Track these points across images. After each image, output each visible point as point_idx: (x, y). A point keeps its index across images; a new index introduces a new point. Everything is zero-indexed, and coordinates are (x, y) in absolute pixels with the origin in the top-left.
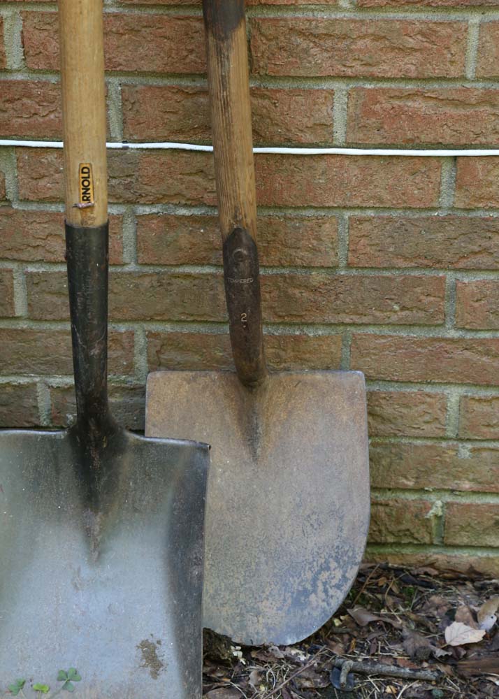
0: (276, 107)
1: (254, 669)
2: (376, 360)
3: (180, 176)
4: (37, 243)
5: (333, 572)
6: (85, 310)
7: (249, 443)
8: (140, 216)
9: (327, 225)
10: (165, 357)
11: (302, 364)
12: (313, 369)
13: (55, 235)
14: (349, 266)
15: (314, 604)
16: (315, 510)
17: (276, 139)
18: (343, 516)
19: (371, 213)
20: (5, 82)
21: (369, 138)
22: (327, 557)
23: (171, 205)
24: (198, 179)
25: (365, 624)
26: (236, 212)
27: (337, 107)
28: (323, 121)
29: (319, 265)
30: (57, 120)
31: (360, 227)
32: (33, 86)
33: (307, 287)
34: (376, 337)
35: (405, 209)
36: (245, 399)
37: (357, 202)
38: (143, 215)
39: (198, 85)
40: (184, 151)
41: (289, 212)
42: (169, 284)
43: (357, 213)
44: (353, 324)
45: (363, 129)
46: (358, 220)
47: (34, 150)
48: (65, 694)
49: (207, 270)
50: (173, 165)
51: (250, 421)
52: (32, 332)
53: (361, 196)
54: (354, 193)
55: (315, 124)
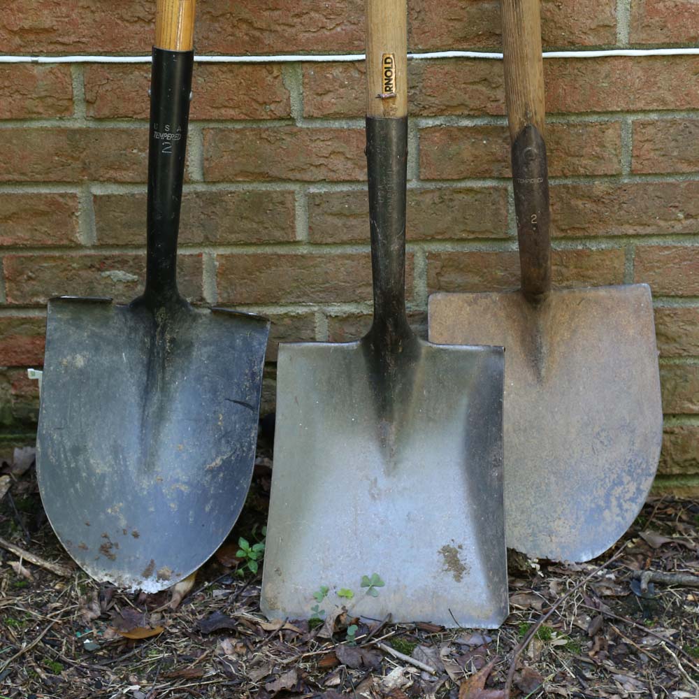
0: (560, 9)
1: (553, 582)
2: (660, 274)
3: (463, 86)
4: (321, 162)
5: (627, 486)
6: (385, 204)
7: (533, 364)
8: (422, 129)
9: (610, 131)
10: (446, 280)
11: (584, 282)
12: (595, 286)
13: (339, 152)
14: (633, 173)
15: (609, 520)
16: (604, 427)
17: (560, 42)
18: (635, 429)
19: (654, 116)
21: (652, 38)
22: (619, 472)
23: (453, 117)
24: (482, 88)
25: (658, 545)
26: (526, 109)
27: (621, 7)
28: (607, 22)
29: (602, 173)
30: (344, 32)
31: (644, 131)
33: (589, 197)
34: (660, 248)
35: (689, 110)
36: (529, 318)
37: (641, 105)
38: (426, 128)
40: (468, 58)
41: (573, 119)
42: (451, 200)
43: (640, 117)
44: (637, 236)
45: (647, 28)
46: (642, 124)
47: (320, 65)
48: (369, 599)
49: (489, 183)
50: (457, 74)
51: (533, 341)
52: (312, 257)
53: (645, 99)
54: (637, 96)
55: (598, 26)
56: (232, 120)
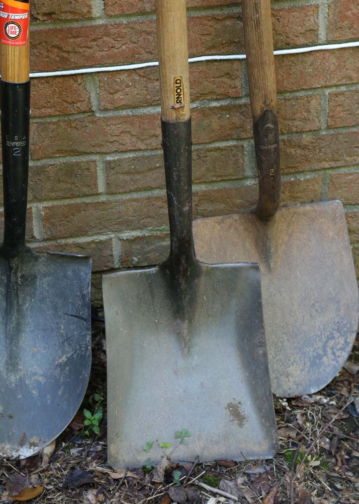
0: (279, 21)
1: (298, 412)
2: (346, 191)
3: (212, 79)
4: (114, 139)
5: (337, 340)
7: (265, 260)
9: (314, 101)
10: (201, 208)
11: (295, 201)
12: (303, 203)
13: (126, 132)
14: (329, 128)
15: (327, 363)
16: (317, 300)
17: (279, 44)
18: (339, 301)
19: (343, 89)
20: (92, 27)
21: (343, 35)
22: (331, 331)
23: (205, 101)
24: (225, 80)
26: (266, 99)
27: (321, 16)
28: (312, 27)
29: (308, 130)
30: (128, 49)
31: (336, 99)
32: (111, 27)
33: (299, 146)
34: (346, 175)
36: (261, 230)
37: (334, 82)
39: (226, 13)
40: (216, 60)
41: (288, 95)
42: (205, 156)
43: (334, 90)
44: (331, 168)
45: (340, 29)
46: (336, 95)
47: (112, 73)
48: (181, 446)
49: (231, 143)
50: (208, 72)
51: (264, 245)
52: (109, 202)
53: (337, 78)
54: (332, 76)
55: (306, 31)
56: (50, 116)
